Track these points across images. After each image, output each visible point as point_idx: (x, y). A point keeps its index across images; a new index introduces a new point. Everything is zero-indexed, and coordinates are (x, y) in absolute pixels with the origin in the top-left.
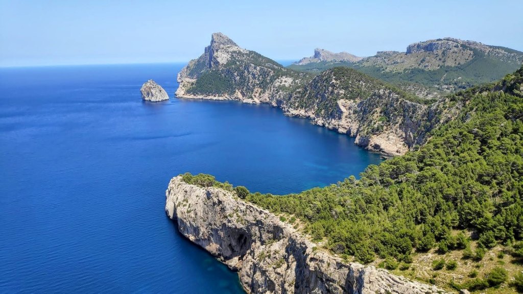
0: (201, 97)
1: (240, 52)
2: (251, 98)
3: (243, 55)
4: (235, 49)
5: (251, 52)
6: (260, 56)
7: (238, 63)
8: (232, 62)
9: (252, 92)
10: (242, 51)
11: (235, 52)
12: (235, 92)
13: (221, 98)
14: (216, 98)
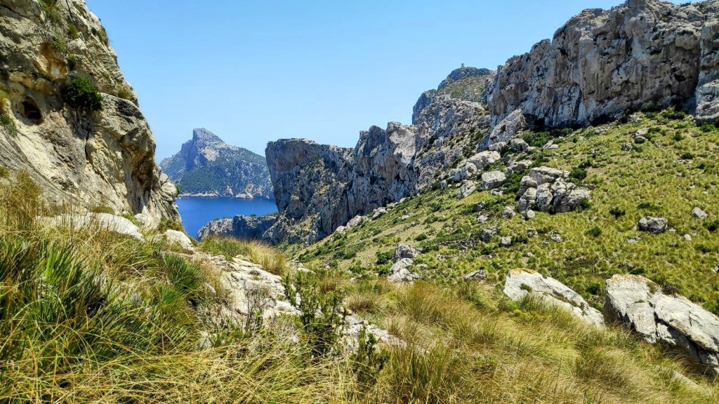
0: (188, 194)
1: (229, 149)
2: (245, 193)
3: (233, 152)
4: (223, 146)
5: (241, 149)
6: (251, 153)
7: (227, 160)
8: (221, 159)
9: (245, 187)
10: (231, 148)
11: (223, 149)
12: (226, 188)
13: (211, 195)
14: (206, 195)
